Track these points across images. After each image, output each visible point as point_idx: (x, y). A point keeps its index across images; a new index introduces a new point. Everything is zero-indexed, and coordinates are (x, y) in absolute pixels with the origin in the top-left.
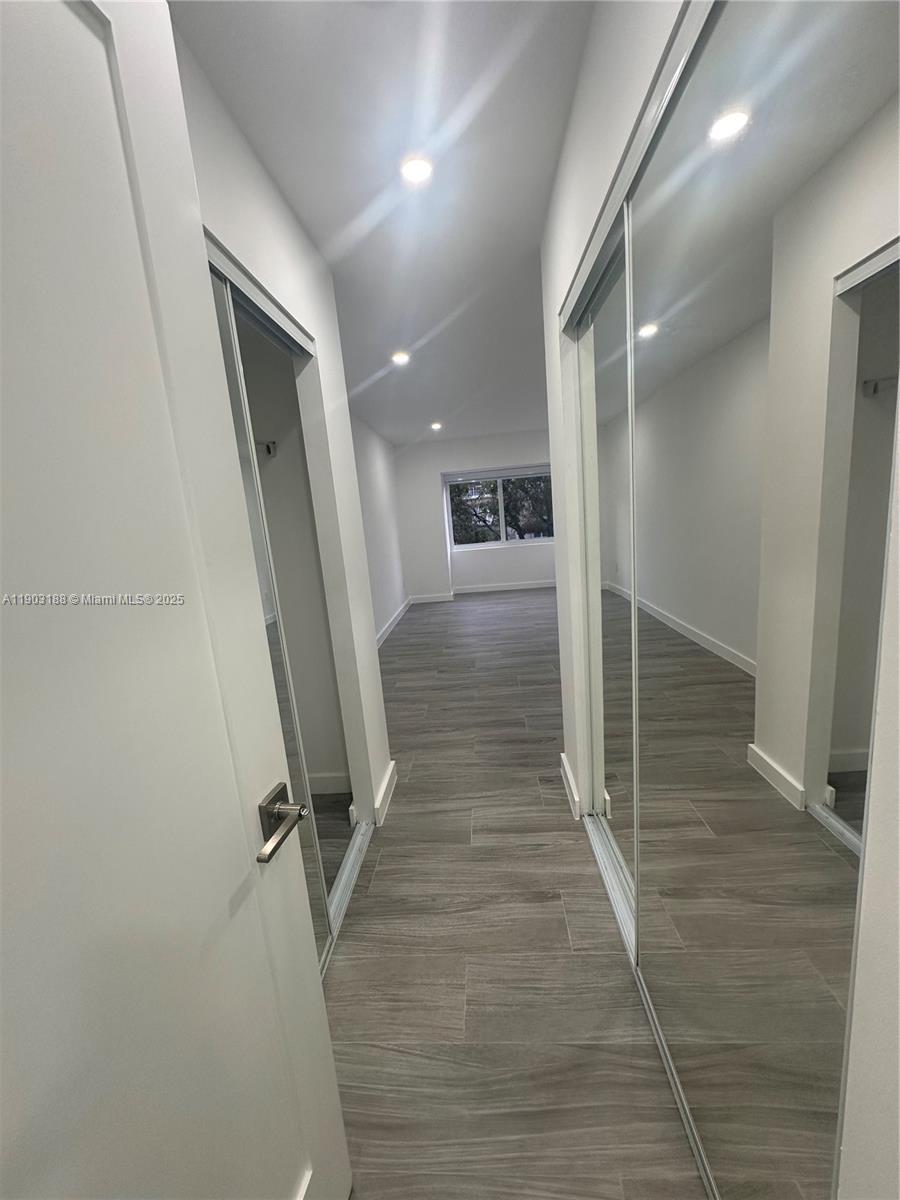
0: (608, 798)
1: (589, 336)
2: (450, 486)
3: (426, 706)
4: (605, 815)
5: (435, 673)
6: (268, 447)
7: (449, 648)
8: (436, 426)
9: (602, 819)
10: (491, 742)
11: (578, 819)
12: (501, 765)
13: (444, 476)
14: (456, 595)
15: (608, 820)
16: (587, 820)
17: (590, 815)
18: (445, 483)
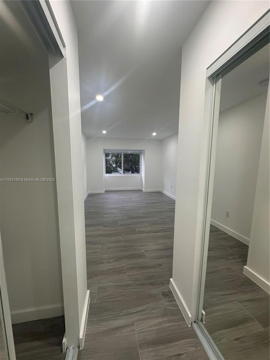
0: (204, 313)
1: (220, 82)
2: (106, 154)
3: (100, 246)
4: (202, 321)
5: (101, 227)
6: (27, 115)
7: (106, 214)
8: (104, 132)
9: (201, 323)
10: (133, 268)
11: (190, 326)
12: (141, 285)
13: (104, 150)
14: (105, 191)
15: (204, 324)
16: (195, 326)
17: (195, 322)
18: (104, 152)
